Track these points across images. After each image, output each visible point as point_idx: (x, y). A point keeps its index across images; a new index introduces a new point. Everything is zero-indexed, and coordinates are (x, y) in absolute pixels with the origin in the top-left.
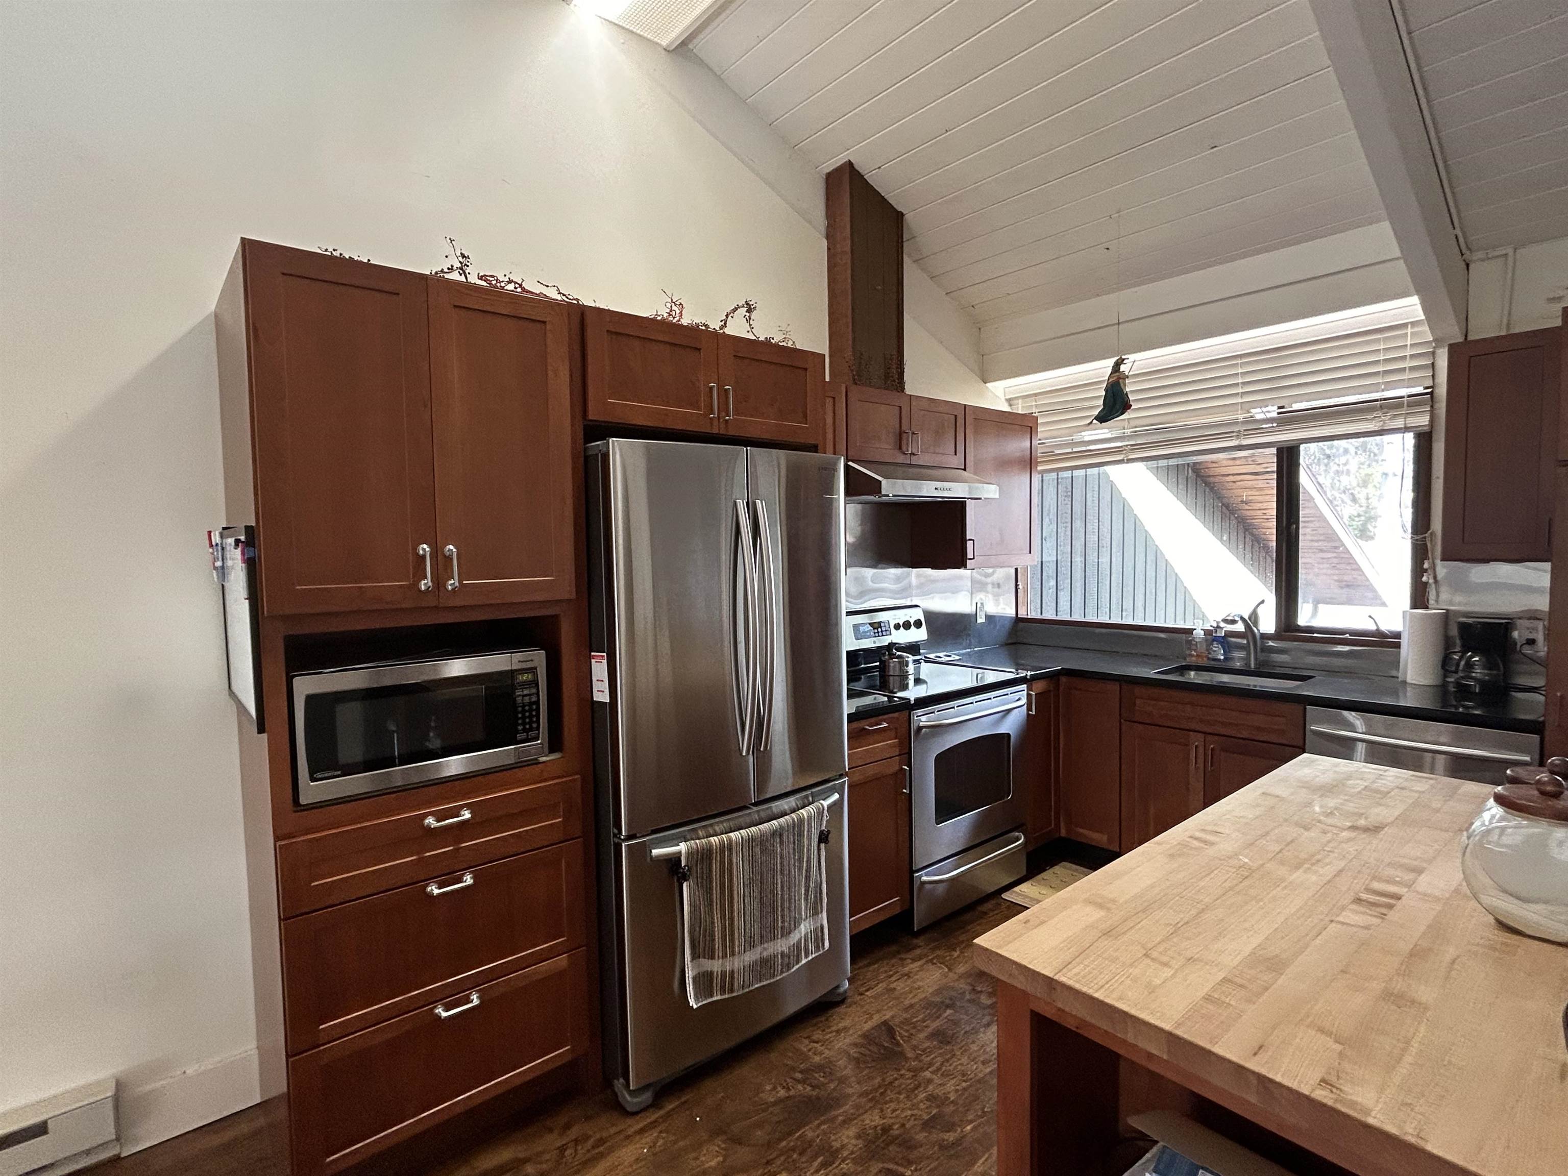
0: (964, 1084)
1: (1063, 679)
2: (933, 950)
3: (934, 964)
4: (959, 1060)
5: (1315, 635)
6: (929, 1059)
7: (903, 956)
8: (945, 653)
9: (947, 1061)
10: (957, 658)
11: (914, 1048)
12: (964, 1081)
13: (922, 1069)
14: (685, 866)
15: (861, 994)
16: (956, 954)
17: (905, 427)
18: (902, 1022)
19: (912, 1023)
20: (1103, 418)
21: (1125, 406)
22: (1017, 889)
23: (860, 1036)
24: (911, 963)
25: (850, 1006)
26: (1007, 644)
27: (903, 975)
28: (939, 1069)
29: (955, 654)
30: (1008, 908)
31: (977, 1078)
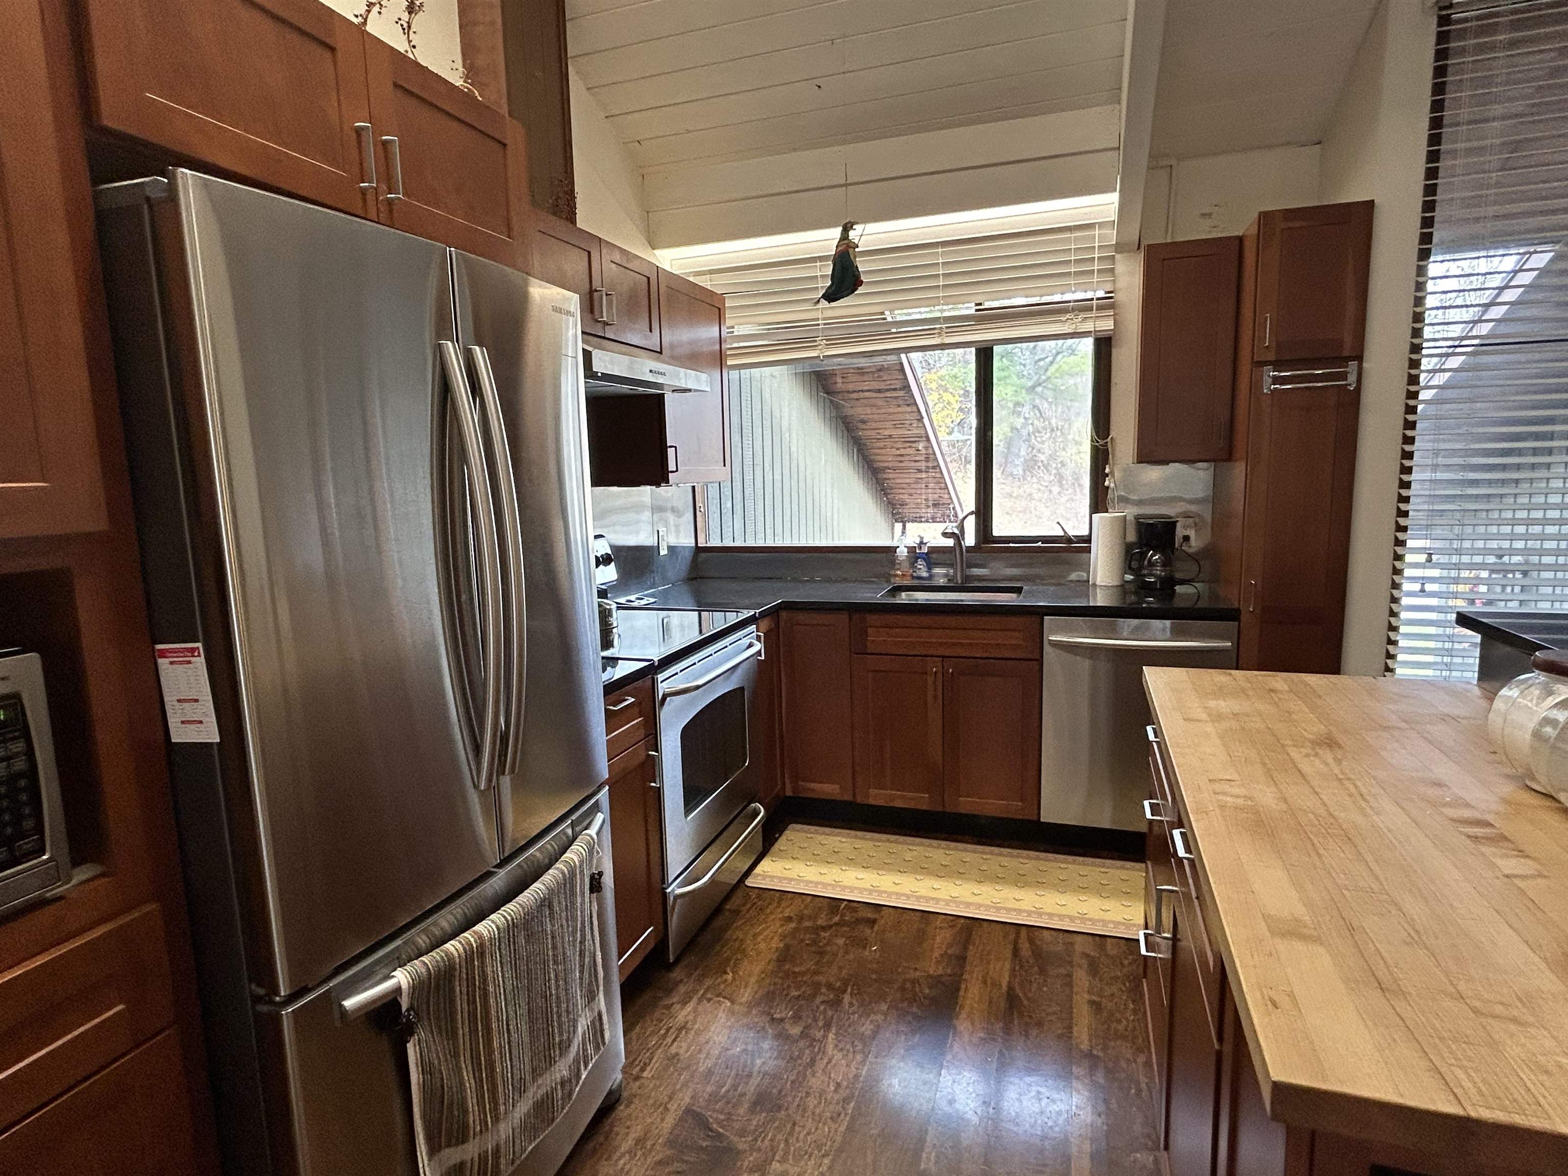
0: (826, 1161)
1: (784, 614)
2: (700, 981)
3: (709, 1000)
4: (803, 1127)
5: (1011, 545)
6: (767, 1142)
7: (667, 1002)
8: (637, 596)
9: (791, 1134)
10: (652, 600)
11: (742, 1133)
12: (823, 1156)
13: (768, 1162)
14: (408, 1010)
15: (637, 1078)
16: (730, 976)
17: (596, 284)
18: (709, 1101)
19: (723, 1097)
20: (831, 296)
21: (858, 283)
22: (758, 870)
23: (664, 1145)
24: (682, 1009)
25: (630, 1103)
26: (688, 579)
27: (680, 1029)
28: (786, 1153)
29: (646, 596)
30: (759, 897)
31: (836, 1145)
